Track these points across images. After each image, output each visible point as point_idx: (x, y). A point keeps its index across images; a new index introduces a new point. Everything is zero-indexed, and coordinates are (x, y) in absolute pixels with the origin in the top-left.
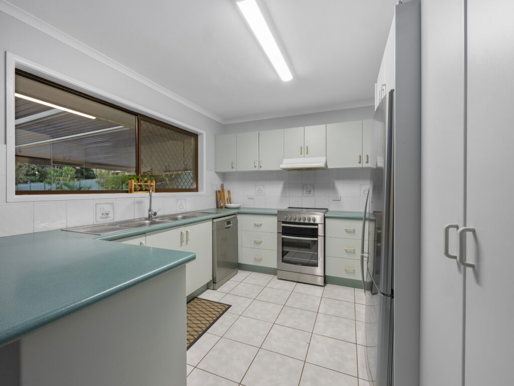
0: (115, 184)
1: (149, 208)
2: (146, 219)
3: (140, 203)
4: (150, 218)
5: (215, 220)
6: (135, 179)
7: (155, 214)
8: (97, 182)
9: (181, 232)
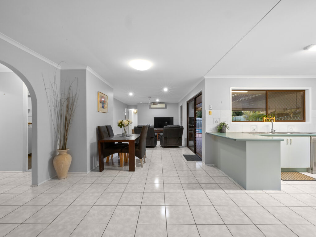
0: (254, 118)
1: (271, 128)
2: (270, 133)
3: (267, 126)
4: (272, 132)
5: (312, 137)
6: (265, 117)
7: (275, 131)
8: (244, 117)
9: (287, 139)
